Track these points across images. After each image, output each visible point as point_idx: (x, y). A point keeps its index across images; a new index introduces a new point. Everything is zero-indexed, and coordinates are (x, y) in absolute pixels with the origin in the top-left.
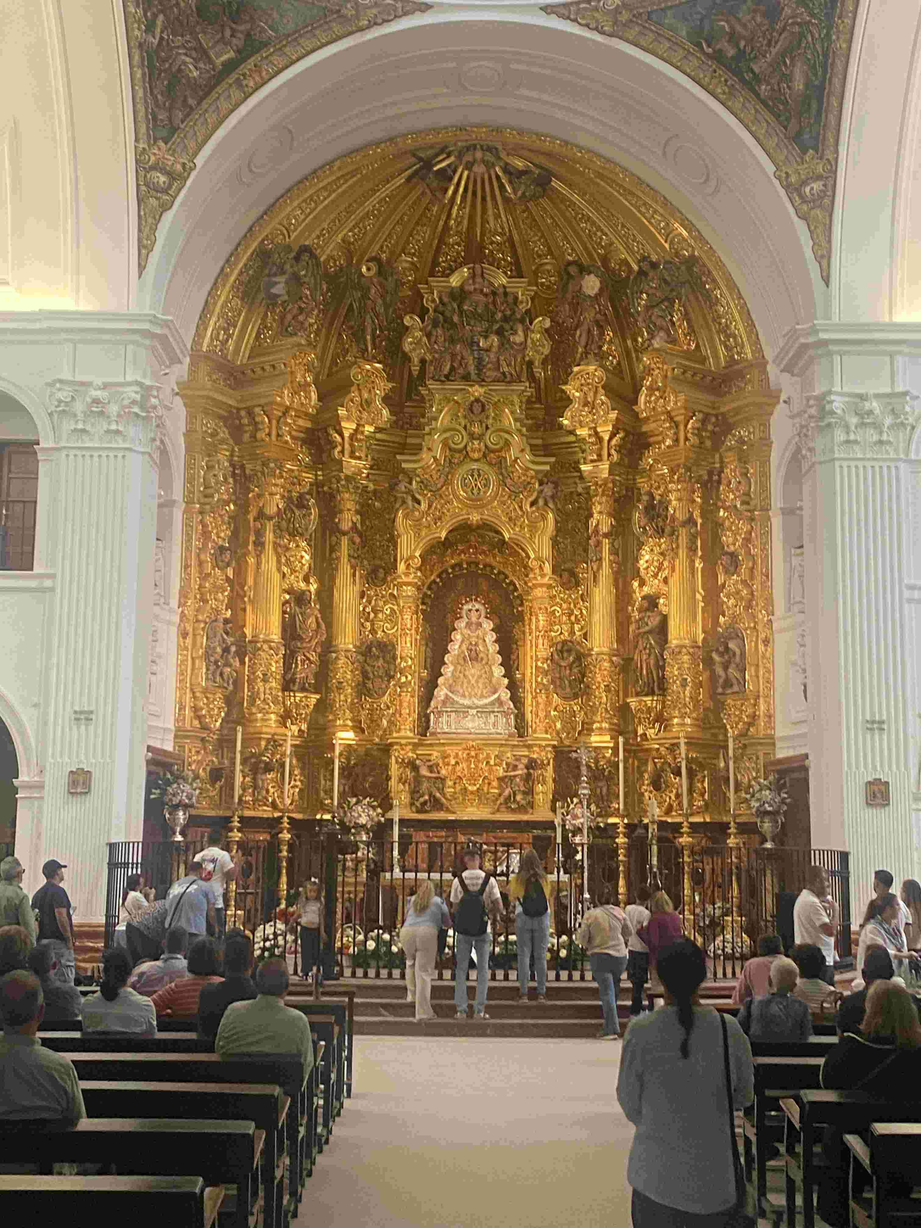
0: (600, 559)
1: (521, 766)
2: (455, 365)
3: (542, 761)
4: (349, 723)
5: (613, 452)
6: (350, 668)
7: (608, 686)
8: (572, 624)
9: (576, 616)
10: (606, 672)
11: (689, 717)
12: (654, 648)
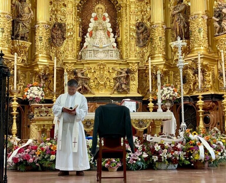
1: (124, 72)
3: (134, 70)
4: (45, 55)
7: (161, 38)
8: (143, 15)
9: (144, 11)
10: (160, 32)
11: (203, 46)
12: (182, 20)
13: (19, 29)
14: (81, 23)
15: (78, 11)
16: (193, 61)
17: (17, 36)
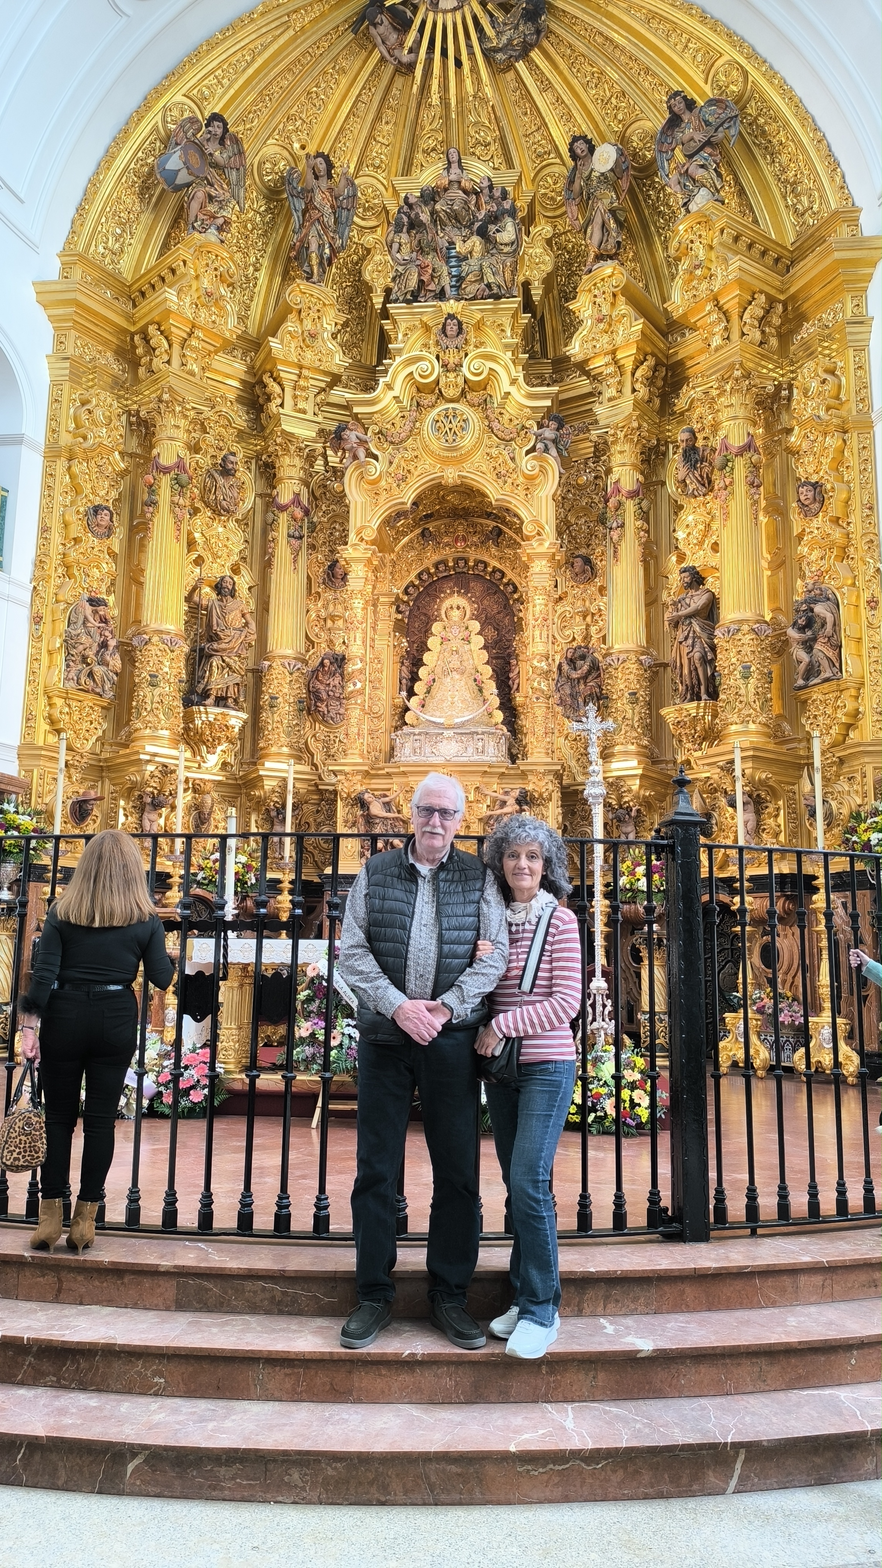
0: (622, 526)
1: (511, 801)
2: (425, 278)
3: (541, 795)
4: (285, 750)
5: (638, 386)
6: (288, 680)
7: (635, 694)
8: (588, 626)
9: (593, 614)
10: (632, 677)
11: (754, 722)
12: (700, 638)
13: (211, 675)
14: (407, 652)
15: (400, 616)
16: (722, 768)
17: (205, 695)
